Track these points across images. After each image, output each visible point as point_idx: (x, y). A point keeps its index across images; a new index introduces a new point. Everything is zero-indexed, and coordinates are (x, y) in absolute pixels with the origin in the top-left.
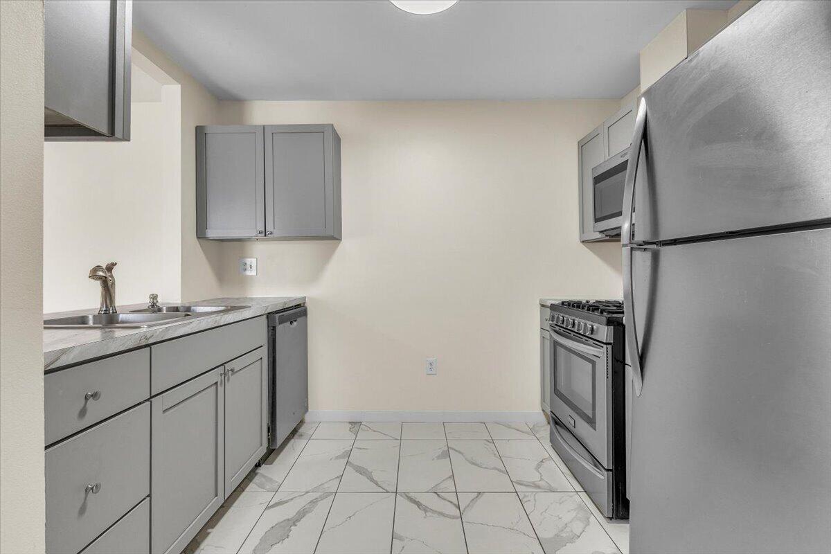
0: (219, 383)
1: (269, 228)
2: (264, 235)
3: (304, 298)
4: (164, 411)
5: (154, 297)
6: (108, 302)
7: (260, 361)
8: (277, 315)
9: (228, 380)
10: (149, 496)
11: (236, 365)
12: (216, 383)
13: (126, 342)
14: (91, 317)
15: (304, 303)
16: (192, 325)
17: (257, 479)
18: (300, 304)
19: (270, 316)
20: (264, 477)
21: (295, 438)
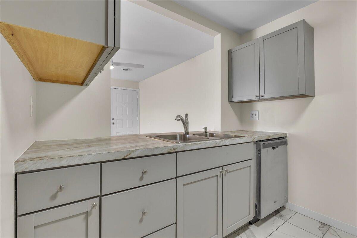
0: (219, 176)
1: (262, 94)
2: (259, 98)
3: (286, 134)
4: (184, 185)
5: (206, 128)
6: (186, 129)
7: (249, 168)
8: (262, 143)
9: (225, 175)
10: (176, 223)
11: (230, 168)
12: (217, 176)
13: (163, 150)
14: (178, 135)
15: (286, 137)
16: (201, 145)
17: (247, 232)
18: (283, 137)
19: (257, 142)
20: (252, 233)
21: (276, 216)
